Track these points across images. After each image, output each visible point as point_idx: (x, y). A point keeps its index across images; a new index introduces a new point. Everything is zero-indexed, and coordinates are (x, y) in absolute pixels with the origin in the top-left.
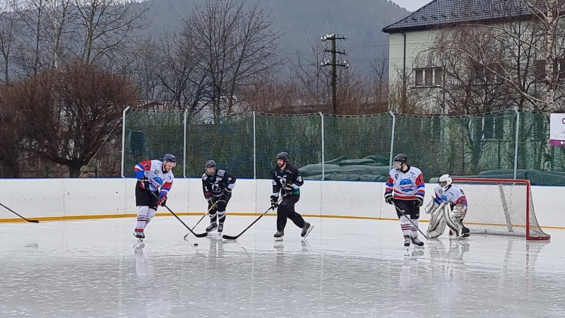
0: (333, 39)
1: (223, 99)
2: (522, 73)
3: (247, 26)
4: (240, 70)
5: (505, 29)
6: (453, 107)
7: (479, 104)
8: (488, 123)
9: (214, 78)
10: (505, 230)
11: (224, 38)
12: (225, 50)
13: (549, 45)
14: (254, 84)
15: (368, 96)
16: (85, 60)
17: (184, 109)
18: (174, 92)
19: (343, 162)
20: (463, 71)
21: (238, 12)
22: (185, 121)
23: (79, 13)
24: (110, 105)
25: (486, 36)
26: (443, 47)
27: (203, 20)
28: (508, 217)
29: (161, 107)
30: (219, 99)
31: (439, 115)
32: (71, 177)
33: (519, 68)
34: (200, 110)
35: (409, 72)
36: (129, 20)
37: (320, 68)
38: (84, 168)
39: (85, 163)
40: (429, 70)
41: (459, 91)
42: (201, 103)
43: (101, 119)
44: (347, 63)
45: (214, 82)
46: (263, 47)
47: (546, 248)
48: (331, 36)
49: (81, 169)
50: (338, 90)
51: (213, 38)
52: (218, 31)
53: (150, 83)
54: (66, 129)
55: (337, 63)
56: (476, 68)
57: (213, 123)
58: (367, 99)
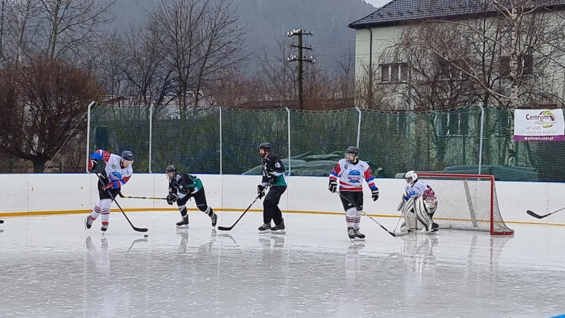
0: (300, 34)
1: (189, 94)
2: (487, 69)
3: (214, 21)
4: (206, 65)
5: (471, 26)
6: (419, 103)
7: (445, 100)
8: (453, 119)
9: (180, 73)
10: (470, 225)
11: (190, 33)
12: (191, 45)
13: (513, 42)
14: (221, 79)
15: (335, 91)
16: (50, 54)
17: (150, 104)
18: (140, 87)
19: (309, 157)
20: (428, 67)
21: (205, 8)
22: (151, 117)
23: (44, 7)
24: (74, 100)
25: (452, 32)
26: (408, 43)
27: (169, 14)
28: (472, 211)
29: (127, 102)
30: (185, 93)
31: (405, 111)
32: (36, 172)
33: (484, 64)
34: (166, 105)
35: (375, 67)
36: (94, 15)
37: (286, 63)
38: (49, 163)
39: (49, 159)
40: (395, 66)
41: (425, 87)
42: (167, 99)
43: (65, 114)
44: (314, 58)
45: (180, 77)
46: (229, 42)
47: (509, 242)
48: (297, 31)
49: (46, 164)
50: (304, 86)
51: (179, 33)
52: (184, 26)
53: (116, 77)
54: (30, 124)
55: (303, 59)
56: (442, 64)
57: (179, 118)
58: (333, 95)
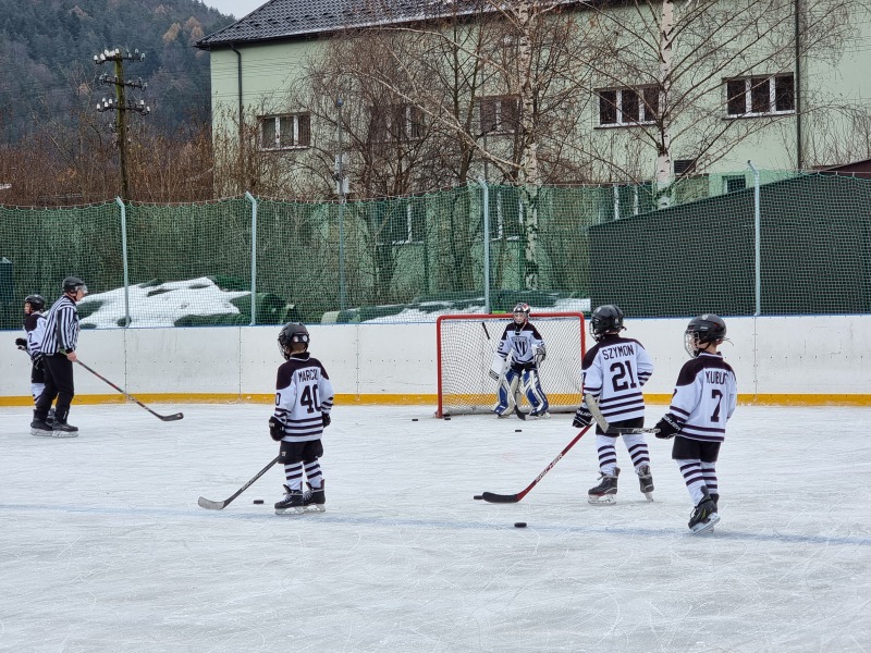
0: (118, 59)
33: (457, 109)
35: (249, 120)
40: (286, 120)
48: (112, 54)
55: (127, 105)
